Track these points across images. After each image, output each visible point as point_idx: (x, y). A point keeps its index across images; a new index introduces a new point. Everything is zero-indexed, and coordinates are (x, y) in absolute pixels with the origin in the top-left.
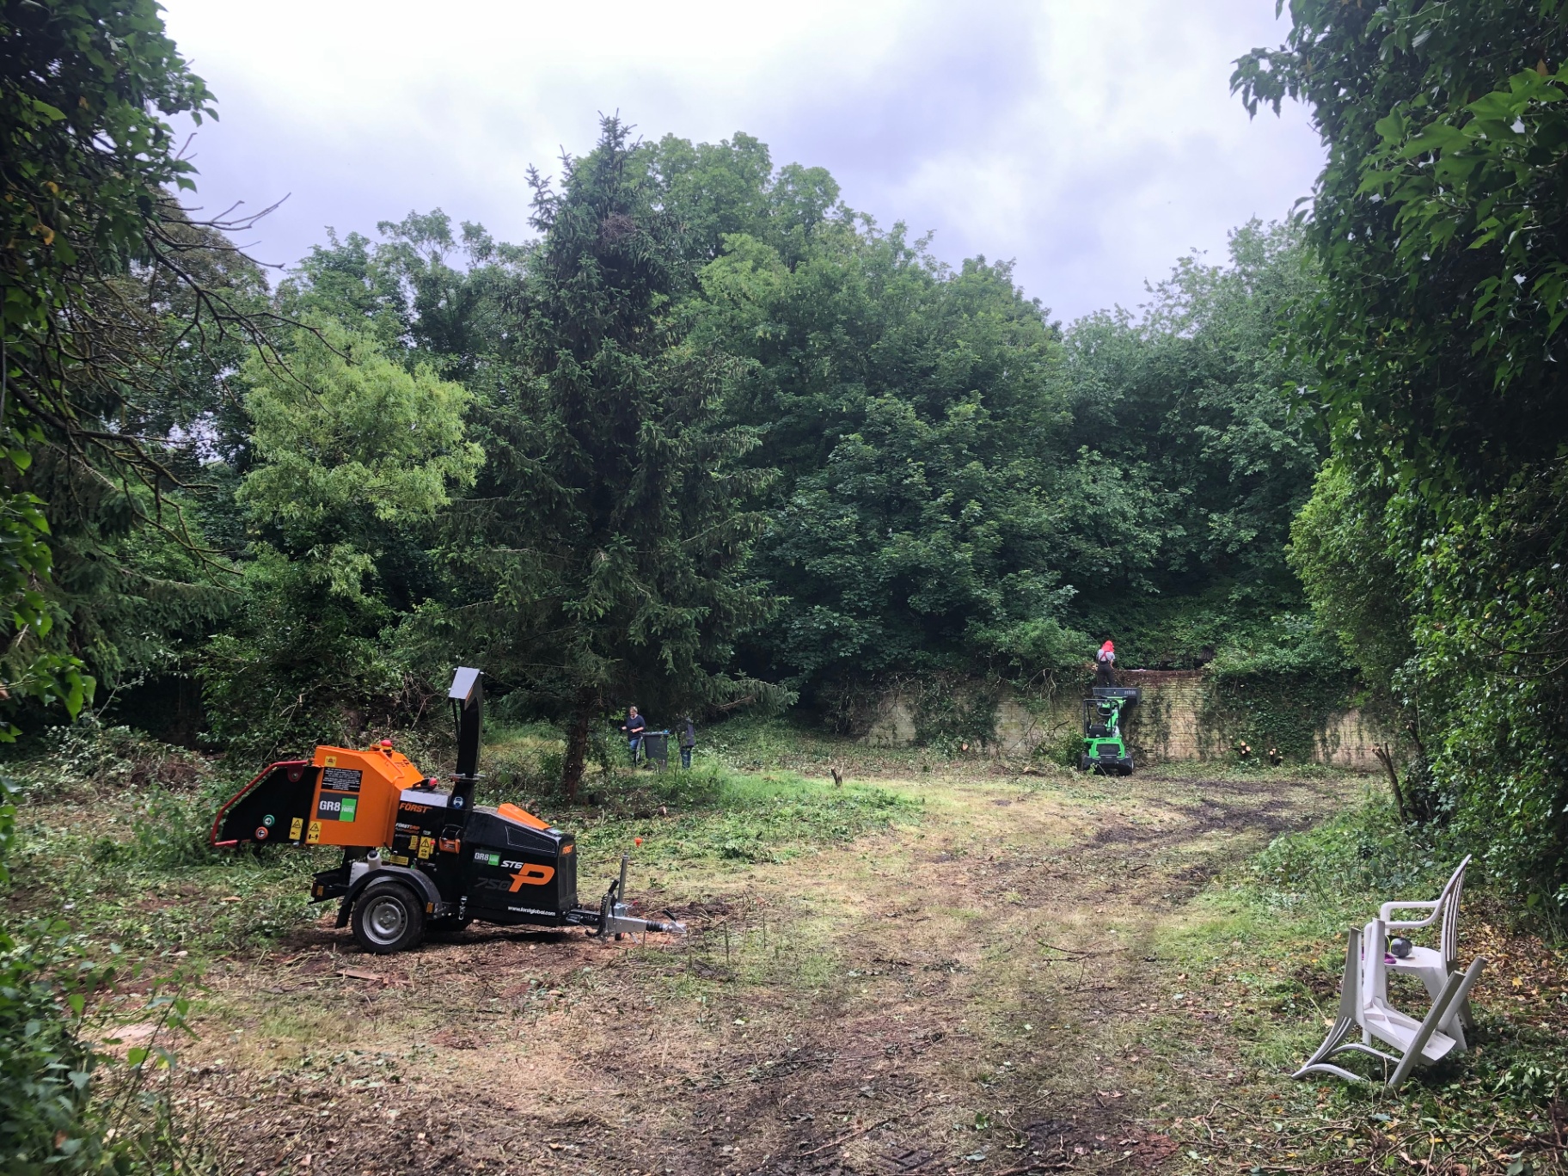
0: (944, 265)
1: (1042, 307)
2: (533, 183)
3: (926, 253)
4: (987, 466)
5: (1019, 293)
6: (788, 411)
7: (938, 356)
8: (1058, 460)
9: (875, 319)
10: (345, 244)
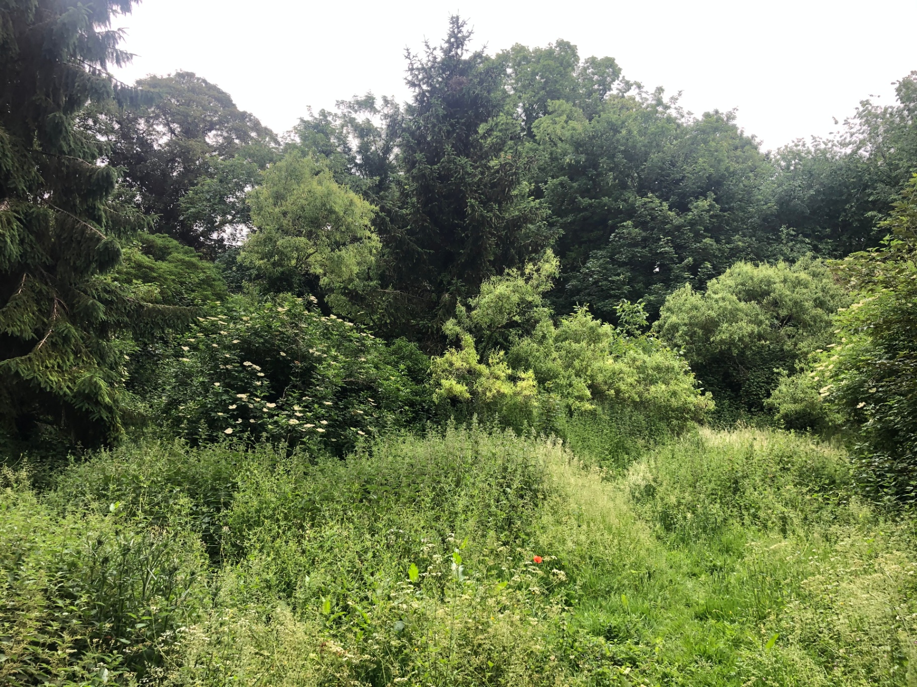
0: (689, 113)
1: (757, 140)
2: (408, 57)
3: (677, 105)
4: (718, 241)
5: (742, 132)
6: (585, 209)
7: (684, 170)
8: (768, 238)
9: (643, 148)
10: (317, 116)
